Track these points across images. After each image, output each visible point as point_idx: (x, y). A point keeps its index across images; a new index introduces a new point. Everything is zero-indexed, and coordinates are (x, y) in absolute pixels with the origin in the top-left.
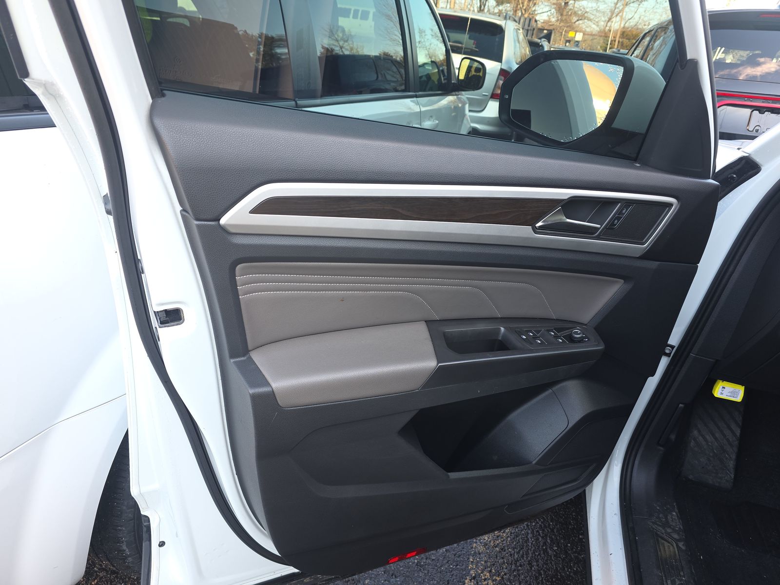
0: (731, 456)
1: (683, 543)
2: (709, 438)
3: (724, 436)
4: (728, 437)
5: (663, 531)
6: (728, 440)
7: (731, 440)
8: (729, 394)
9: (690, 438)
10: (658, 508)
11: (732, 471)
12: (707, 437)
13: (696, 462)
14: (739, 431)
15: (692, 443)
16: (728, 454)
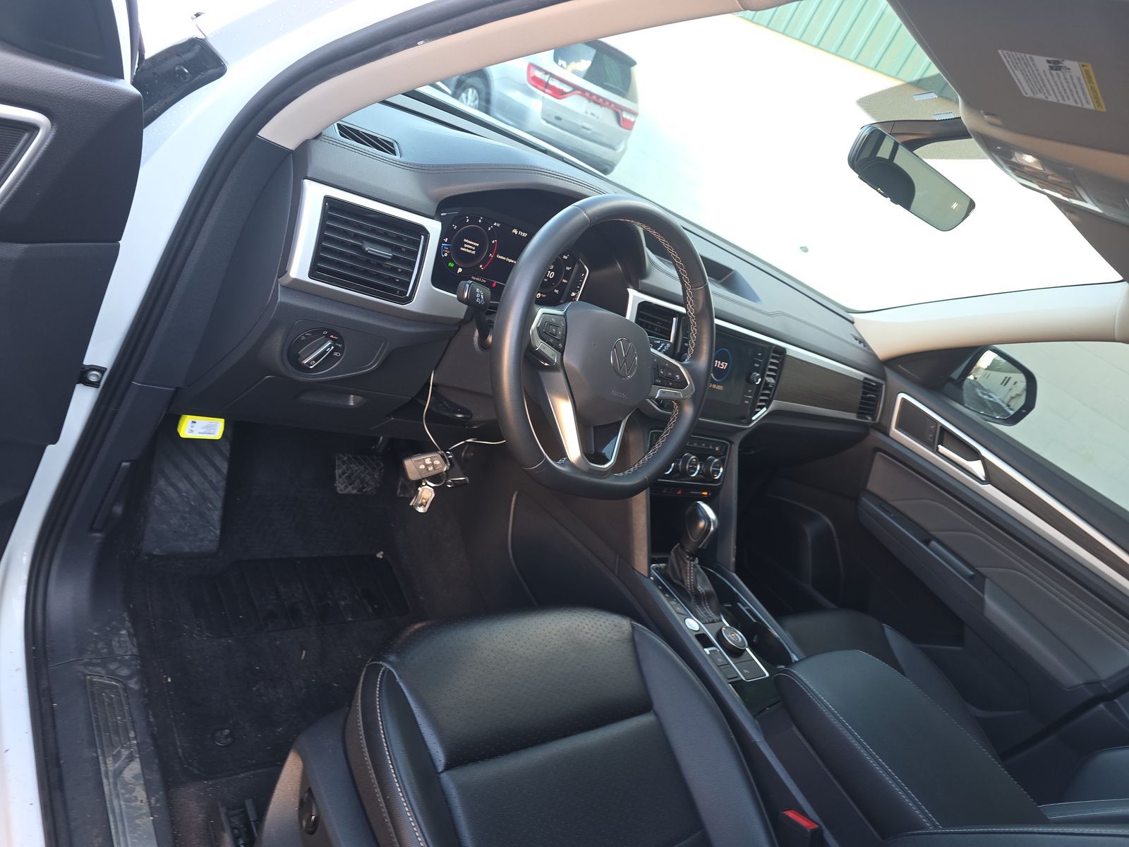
0: (216, 504)
1: (135, 679)
2: (183, 485)
3: (205, 476)
4: (210, 478)
5: (103, 672)
6: (210, 482)
7: (214, 481)
8: (203, 431)
9: (152, 493)
10: (96, 634)
11: (218, 525)
12: (180, 485)
13: (165, 527)
14: (226, 466)
15: (156, 500)
16: (211, 503)
